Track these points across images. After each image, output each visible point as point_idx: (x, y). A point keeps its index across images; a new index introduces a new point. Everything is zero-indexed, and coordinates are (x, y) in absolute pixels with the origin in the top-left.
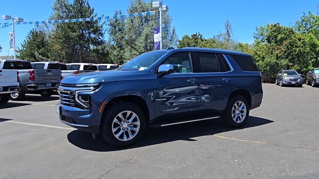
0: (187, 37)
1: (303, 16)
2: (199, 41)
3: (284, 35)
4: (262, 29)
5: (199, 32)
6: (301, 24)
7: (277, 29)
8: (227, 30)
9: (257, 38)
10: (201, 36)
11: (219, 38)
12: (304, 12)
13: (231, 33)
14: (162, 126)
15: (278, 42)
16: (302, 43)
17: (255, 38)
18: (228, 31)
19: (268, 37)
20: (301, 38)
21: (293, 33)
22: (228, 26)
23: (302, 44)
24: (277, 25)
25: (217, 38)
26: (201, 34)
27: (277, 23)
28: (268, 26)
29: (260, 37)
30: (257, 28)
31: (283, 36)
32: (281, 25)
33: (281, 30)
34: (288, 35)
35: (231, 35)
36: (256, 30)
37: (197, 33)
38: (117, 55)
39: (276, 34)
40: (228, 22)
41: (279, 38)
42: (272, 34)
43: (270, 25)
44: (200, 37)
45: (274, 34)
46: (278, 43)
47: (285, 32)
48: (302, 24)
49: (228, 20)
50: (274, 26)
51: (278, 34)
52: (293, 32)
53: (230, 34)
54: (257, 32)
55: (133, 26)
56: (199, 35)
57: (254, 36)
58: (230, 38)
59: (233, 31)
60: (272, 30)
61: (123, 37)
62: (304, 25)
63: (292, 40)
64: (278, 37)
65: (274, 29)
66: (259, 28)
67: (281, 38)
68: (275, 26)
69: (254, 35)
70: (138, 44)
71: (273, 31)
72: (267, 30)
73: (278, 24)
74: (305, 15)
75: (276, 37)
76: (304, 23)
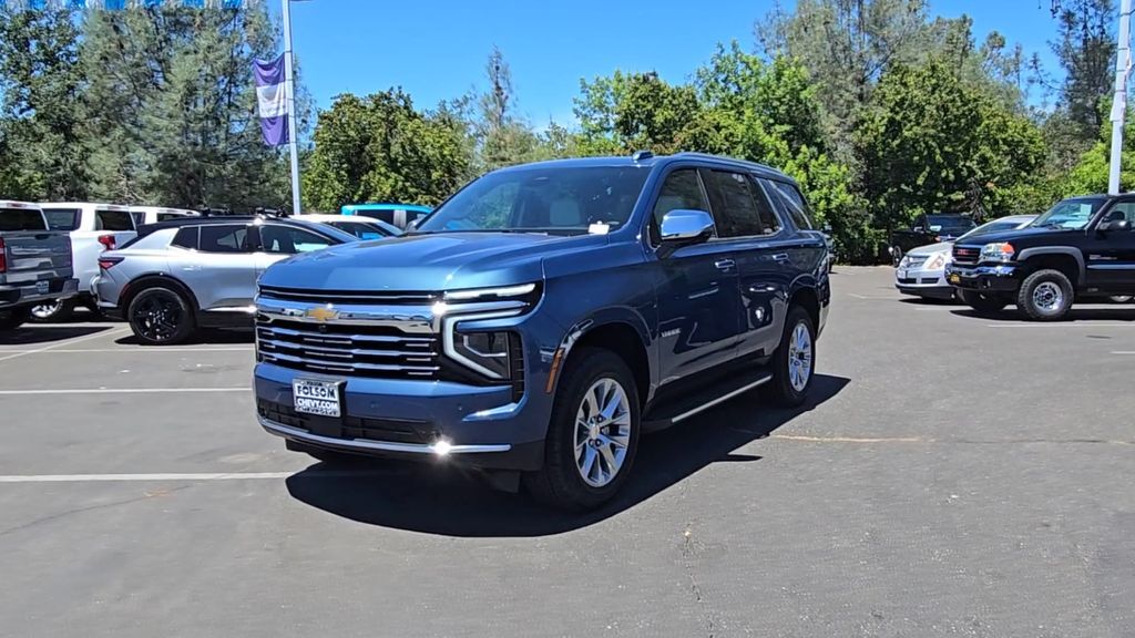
0: (353, 101)
1: (719, 57)
2: (401, 117)
3: (672, 113)
4: (603, 87)
5: (400, 88)
6: (713, 80)
7: (651, 92)
8: (497, 84)
9: (586, 116)
10: (407, 101)
11: (459, 109)
12: (721, 42)
13: (510, 96)
14: (674, 420)
15: (657, 134)
16: (726, 139)
17: (578, 116)
18: (499, 88)
19: (626, 116)
20: (721, 124)
21: (696, 107)
22: (497, 69)
23: (727, 144)
24: (651, 78)
25: (455, 112)
26: (408, 95)
27: (651, 71)
28: (620, 81)
29: (596, 116)
30: (584, 86)
31: (670, 114)
32: (661, 80)
33: (661, 94)
34: (684, 113)
35: (508, 103)
36: (583, 92)
37: (392, 89)
38: (52, 162)
39: (650, 107)
40: (499, 57)
41: (659, 119)
42: (637, 106)
43: (624, 76)
44: (402, 103)
45: (644, 106)
46: (659, 137)
47: (675, 102)
48: (716, 80)
49: (499, 50)
50: (641, 81)
51: (656, 106)
52: (695, 102)
53: (507, 97)
54: (583, 98)
55: (122, 47)
56: (401, 97)
57: (576, 111)
58: (505, 114)
59: (514, 88)
60: (638, 94)
61: (71, 88)
62: (722, 84)
63: (698, 128)
64: (654, 116)
65: (643, 90)
66: (590, 82)
67: (666, 120)
68: (646, 80)
69: (577, 106)
70: (149, 122)
71: (640, 97)
72: (617, 94)
73: (654, 74)
74: (722, 51)
75: (650, 115)
76: (722, 77)
